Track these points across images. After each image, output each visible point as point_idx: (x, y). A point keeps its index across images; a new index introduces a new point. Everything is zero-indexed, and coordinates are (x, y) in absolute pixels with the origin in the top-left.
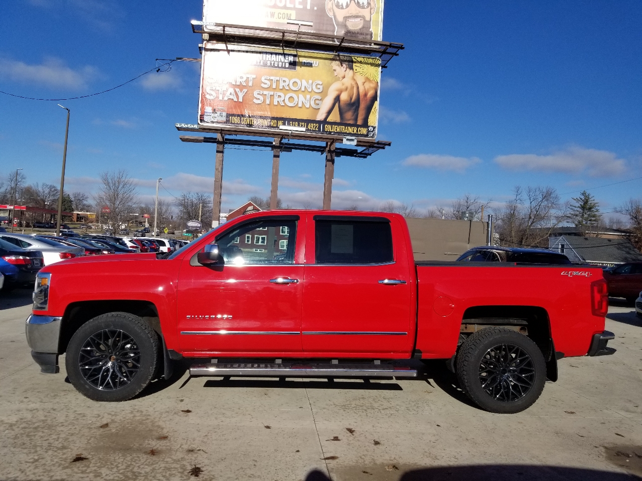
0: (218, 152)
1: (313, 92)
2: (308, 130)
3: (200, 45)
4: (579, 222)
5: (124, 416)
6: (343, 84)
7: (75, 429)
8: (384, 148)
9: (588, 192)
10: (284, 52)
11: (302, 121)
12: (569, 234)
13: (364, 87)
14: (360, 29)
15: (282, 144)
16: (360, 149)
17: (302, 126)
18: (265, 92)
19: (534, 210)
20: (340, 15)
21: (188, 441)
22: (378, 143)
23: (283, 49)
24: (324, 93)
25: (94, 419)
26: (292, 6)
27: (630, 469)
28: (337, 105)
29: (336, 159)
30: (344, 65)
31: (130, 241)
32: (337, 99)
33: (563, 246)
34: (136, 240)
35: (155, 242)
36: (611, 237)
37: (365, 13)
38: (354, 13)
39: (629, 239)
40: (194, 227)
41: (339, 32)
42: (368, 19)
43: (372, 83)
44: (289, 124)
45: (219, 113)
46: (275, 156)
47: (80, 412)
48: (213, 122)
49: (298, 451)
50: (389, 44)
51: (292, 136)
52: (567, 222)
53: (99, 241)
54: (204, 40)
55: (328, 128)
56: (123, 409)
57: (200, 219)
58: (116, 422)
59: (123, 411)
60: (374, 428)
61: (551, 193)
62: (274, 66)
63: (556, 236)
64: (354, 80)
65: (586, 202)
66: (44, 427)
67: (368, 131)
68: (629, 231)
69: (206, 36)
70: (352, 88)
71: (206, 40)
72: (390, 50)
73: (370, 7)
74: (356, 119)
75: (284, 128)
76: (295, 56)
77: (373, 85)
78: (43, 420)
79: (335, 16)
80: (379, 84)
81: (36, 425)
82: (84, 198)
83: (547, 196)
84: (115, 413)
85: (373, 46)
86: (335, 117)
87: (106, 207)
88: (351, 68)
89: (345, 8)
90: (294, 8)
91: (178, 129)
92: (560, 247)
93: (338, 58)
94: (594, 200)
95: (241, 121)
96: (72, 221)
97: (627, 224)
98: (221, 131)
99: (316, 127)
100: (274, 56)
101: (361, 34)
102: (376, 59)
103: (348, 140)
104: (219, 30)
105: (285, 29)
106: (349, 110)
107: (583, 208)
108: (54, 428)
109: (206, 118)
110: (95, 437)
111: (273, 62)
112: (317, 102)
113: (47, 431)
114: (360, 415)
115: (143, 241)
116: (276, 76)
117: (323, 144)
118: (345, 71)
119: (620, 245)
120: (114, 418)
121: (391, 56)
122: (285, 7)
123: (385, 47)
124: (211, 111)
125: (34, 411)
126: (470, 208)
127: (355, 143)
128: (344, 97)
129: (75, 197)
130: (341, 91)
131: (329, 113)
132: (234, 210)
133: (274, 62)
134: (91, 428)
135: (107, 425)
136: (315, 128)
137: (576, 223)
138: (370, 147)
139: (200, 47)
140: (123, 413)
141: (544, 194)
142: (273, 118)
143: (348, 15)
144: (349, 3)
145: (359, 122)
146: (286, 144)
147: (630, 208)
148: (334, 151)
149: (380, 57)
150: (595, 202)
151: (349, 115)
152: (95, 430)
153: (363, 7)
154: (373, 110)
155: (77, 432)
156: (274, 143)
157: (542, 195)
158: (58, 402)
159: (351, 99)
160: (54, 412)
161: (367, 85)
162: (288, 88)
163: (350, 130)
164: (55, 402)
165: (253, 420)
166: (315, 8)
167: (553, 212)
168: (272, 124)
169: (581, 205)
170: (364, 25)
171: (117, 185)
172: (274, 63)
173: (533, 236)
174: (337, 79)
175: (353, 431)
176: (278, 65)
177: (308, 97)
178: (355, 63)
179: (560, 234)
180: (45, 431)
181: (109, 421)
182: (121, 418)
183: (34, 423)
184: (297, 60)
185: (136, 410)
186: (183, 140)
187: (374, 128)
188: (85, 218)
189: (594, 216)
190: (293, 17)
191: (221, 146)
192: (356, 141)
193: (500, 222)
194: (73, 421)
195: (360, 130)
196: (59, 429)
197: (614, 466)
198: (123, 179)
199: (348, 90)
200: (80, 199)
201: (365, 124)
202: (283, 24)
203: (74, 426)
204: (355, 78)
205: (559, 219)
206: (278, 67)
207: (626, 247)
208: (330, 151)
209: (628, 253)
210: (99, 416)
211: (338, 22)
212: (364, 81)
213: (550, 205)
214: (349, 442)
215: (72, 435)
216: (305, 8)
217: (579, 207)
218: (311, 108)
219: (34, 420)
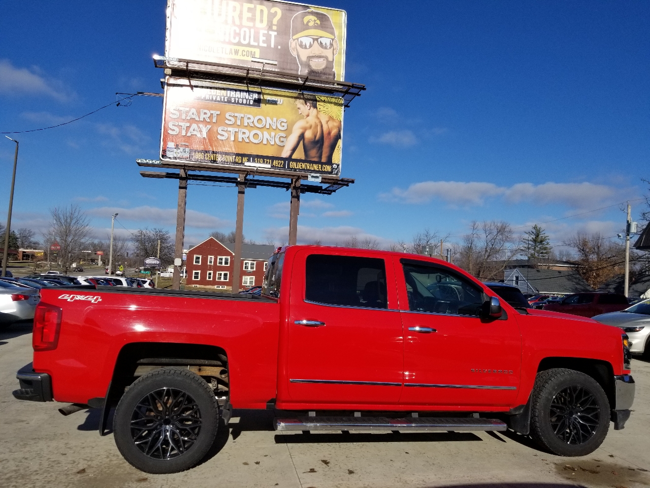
0: (180, 188)
1: (277, 130)
2: (273, 167)
3: (162, 80)
4: (532, 255)
5: (100, 461)
6: (307, 122)
7: (51, 476)
8: (348, 185)
9: (539, 226)
10: (248, 89)
11: (267, 157)
12: (523, 266)
13: (328, 125)
14: (324, 69)
15: (247, 180)
16: (325, 186)
17: (267, 163)
18: (230, 129)
19: (489, 244)
20: (304, 55)
21: (168, 481)
22: (342, 180)
23: (248, 87)
24: (288, 131)
25: (70, 466)
26: (256, 44)
27: (575, 481)
28: (301, 143)
29: (301, 195)
30: (308, 104)
31: (85, 281)
32: (302, 137)
33: (517, 278)
34: (91, 279)
35: (111, 281)
36: (561, 269)
37: (328, 53)
38: (317, 53)
39: (577, 270)
40: (153, 264)
41: (303, 71)
42: (330, 59)
43: (336, 122)
44: (254, 161)
45: (181, 149)
46: (240, 192)
47: (53, 460)
48: (175, 158)
49: (277, 484)
50: (351, 85)
51: (257, 172)
52: (521, 255)
53: (52, 281)
54: (166, 75)
55: (293, 165)
56: (98, 454)
57: (158, 256)
58: (93, 467)
59: (99, 455)
60: (348, 459)
61: (505, 227)
62: (238, 103)
63: (510, 268)
64: (318, 118)
65: (537, 236)
66: (17, 477)
67: (332, 169)
68: (577, 263)
69: (168, 71)
70: (316, 126)
71: (169, 75)
72: (352, 90)
73: (332, 48)
74: (320, 157)
75: (249, 165)
76: (259, 93)
77: (336, 124)
78: (15, 471)
79: (298, 56)
80: (342, 123)
81: (8, 476)
82: (31, 234)
83: (501, 230)
84: (91, 458)
85: (336, 86)
86: (299, 154)
87: (56, 244)
88: (315, 107)
89: (308, 47)
90: (258, 47)
91: (139, 164)
92: (514, 279)
93: (302, 97)
94: (544, 234)
95: (204, 157)
96: (17, 259)
97: (575, 256)
98: (184, 167)
99: (281, 163)
100: (238, 93)
101: (325, 74)
102: (339, 98)
103: (313, 177)
104: (182, 66)
105: (249, 66)
106: (313, 148)
107: (535, 241)
108: (27, 477)
109: (168, 154)
110: (73, 483)
111: (237, 99)
112: (282, 139)
113: (21, 481)
114: (334, 447)
115: (99, 280)
116: (241, 113)
117: (288, 181)
118: (310, 109)
119: (570, 277)
120: (90, 463)
121: (353, 96)
122: (249, 45)
123: (347, 88)
124: (174, 147)
125: (4, 462)
126: (430, 242)
127: (320, 180)
128: (308, 135)
129: (20, 234)
130: (305, 129)
131: (294, 150)
132: (194, 246)
133: (239, 98)
134: (68, 474)
135: (83, 471)
136: (280, 165)
137: (529, 256)
138: (334, 184)
139: (162, 82)
140: (99, 458)
141: (499, 228)
142: (238, 155)
143: (311, 55)
144: (312, 43)
145: (324, 160)
146: (251, 180)
147: (578, 242)
148: (299, 188)
149: (343, 97)
150: (546, 235)
151: (313, 153)
152: (73, 476)
153: (326, 48)
154: (336, 148)
155: (54, 479)
156: (239, 180)
157: (497, 229)
158: (29, 451)
159: (315, 137)
160: (26, 461)
161: (331, 124)
162: (252, 125)
163: (315, 167)
164: (26, 451)
165: (230, 457)
166: (279, 47)
167: (507, 245)
168: (237, 160)
169: (533, 238)
170: (327, 64)
171: (69, 220)
172: (238, 101)
173: (489, 269)
174: (301, 117)
175: (328, 463)
176: (243, 102)
177: (273, 134)
178: (319, 101)
179: (515, 267)
180: (19, 481)
181: (85, 466)
182: (98, 463)
183: (6, 474)
184: (262, 98)
185: (112, 455)
186: (144, 175)
187: (338, 165)
188: (33, 256)
189: (545, 249)
190: (257, 55)
191: (184, 181)
192: (320, 178)
193: (458, 256)
194: (48, 469)
195: (324, 168)
196: (34, 477)
197: (562, 479)
198: (76, 214)
199: (312, 128)
200: (26, 236)
201: (329, 162)
202: (247, 61)
203: (49, 473)
204: (319, 116)
205: (514, 252)
206: (242, 104)
207: (576, 278)
208: (295, 188)
209: (578, 284)
210: (74, 462)
211: (302, 61)
212: (327, 120)
213: (504, 238)
214: (325, 473)
215: (49, 482)
216: (269, 46)
217: (531, 240)
218: (276, 145)
219: (6, 471)
